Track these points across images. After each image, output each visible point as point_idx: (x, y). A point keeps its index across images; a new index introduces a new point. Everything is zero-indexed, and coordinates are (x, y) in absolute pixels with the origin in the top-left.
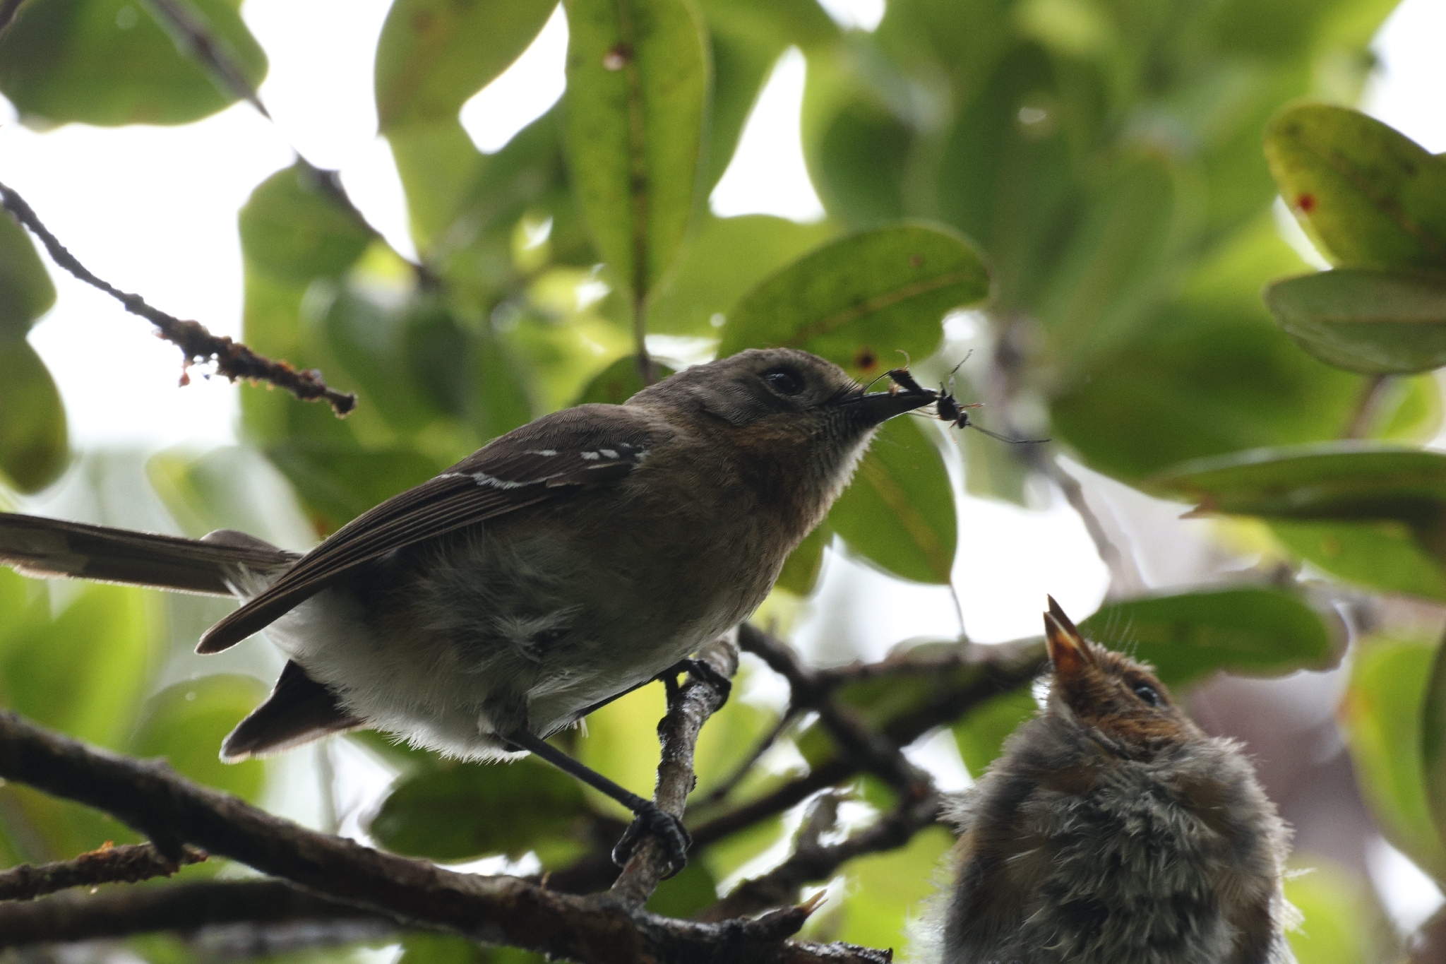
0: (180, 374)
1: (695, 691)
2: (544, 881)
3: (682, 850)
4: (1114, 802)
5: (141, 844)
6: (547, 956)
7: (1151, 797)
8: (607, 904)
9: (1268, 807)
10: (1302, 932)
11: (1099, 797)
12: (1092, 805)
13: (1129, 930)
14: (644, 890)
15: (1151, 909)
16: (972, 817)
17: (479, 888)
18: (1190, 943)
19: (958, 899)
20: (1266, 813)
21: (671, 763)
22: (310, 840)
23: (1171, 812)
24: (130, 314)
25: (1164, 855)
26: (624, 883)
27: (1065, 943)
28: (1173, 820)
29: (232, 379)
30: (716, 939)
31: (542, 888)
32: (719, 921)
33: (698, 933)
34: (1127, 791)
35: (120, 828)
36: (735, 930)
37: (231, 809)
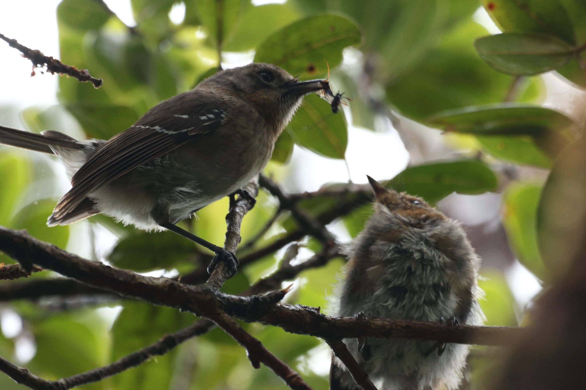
0: (32, 72)
1: (241, 203)
2: (179, 279)
3: (235, 267)
4: (408, 245)
5: (15, 264)
6: (180, 310)
7: (424, 244)
8: (205, 289)
9: (471, 250)
10: (485, 299)
11: (402, 243)
12: (399, 246)
13: (415, 298)
14: (220, 283)
15: (424, 289)
16: (353, 253)
17: (153, 282)
18: (440, 302)
19: (347, 285)
20: (470, 252)
21: (231, 232)
22: (85, 262)
23: (431, 251)
24: (11, 48)
25: (429, 268)
26: (212, 281)
27: (390, 303)
28: (432, 254)
29: (53, 73)
30: (249, 303)
31: (178, 283)
32: (249, 296)
33: (242, 300)
34: (413, 240)
35: (8, 258)
36: (256, 299)
37: (52, 250)
